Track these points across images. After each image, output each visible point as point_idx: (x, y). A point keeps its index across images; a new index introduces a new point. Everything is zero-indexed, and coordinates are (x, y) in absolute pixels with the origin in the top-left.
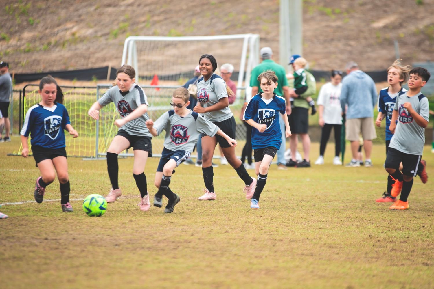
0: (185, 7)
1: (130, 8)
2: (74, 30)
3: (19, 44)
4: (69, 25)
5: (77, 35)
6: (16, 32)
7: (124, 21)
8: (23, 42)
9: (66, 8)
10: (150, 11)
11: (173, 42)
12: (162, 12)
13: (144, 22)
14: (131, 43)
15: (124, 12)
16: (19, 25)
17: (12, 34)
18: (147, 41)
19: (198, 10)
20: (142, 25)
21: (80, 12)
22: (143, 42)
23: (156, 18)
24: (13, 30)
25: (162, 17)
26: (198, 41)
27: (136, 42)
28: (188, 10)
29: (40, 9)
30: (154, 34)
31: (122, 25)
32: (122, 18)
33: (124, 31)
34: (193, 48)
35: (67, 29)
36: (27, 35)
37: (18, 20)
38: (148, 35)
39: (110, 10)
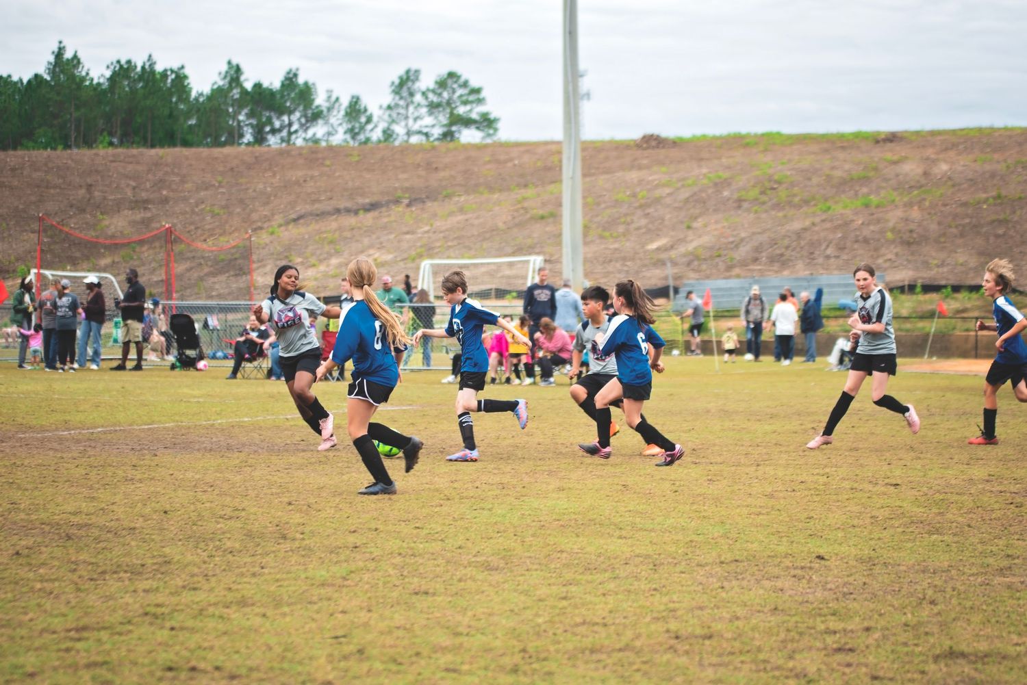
0: (476, 233)
1: (426, 235)
2: (376, 256)
3: (327, 269)
4: (371, 252)
5: (379, 261)
6: (325, 259)
7: (421, 247)
8: (331, 268)
9: (370, 236)
10: (444, 237)
11: (465, 264)
12: (455, 238)
13: (439, 247)
14: (428, 266)
15: (421, 238)
16: (327, 253)
17: (321, 261)
18: (441, 264)
19: (488, 235)
20: (437, 250)
21: (382, 240)
22: (438, 265)
23: (450, 244)
24: (321, 257)
25: (455, 243)
26: (488, 264)
27: (432, 265)
28: (479, 235)
29: (346, 238)
30: (448, 257)
31: (419, 250)
32: (419, 244)
33: (420, 256)
34: (483, 269)
35: (370, 255)
36: (334, 261)
37: (327, 248)
38: (444, 258)
39: (408, 237)
